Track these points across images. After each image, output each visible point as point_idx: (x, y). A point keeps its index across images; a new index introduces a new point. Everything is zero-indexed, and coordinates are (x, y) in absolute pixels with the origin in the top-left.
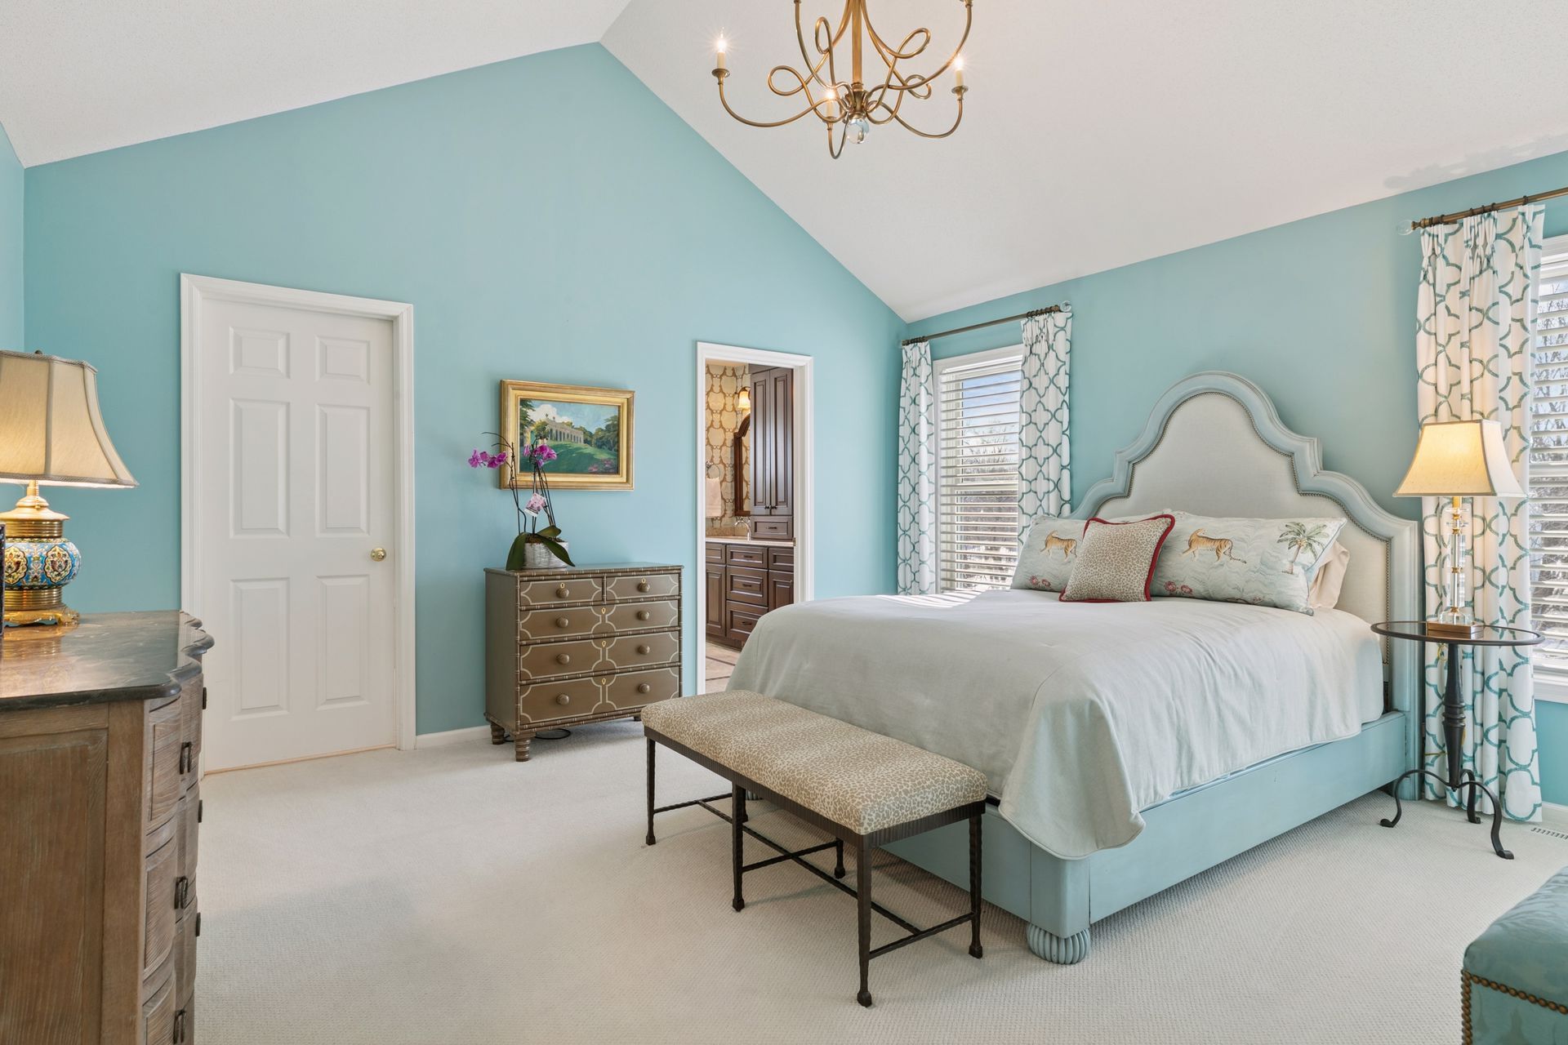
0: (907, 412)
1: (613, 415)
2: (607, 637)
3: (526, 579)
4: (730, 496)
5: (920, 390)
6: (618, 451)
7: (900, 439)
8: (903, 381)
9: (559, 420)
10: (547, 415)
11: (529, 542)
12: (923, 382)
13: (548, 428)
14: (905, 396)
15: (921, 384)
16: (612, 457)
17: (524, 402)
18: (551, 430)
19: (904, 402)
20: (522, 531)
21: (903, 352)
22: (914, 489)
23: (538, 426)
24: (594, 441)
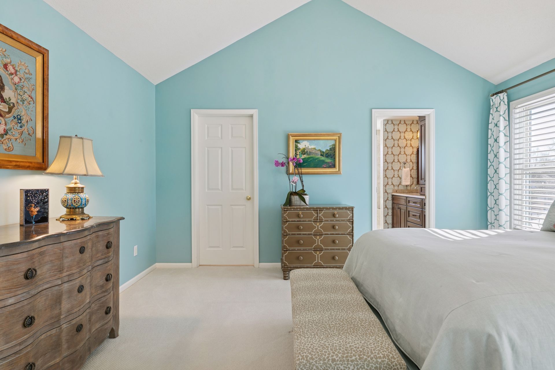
0: (492, 131)
1: (333, 144)
2: (319, 235)
3: (286, 209)
4: (415, 175)
5: (499, 118)
6: (335, 158)
7: (489, 146)
8: (491, 115)
9: (310, 147)
10: (305, 146)
11: (292, 195)
12: (502, 114)
13: (306, 151)
14: (491, 123)
15: (500, 115)
16: (332, 161)
17: (296, 141)
18: (307, 151)
19: (491, 126)
20: (291, 190)
21: (491, 100)
22: (496, 171)
23: (302, 150)
24: (325, 155)
